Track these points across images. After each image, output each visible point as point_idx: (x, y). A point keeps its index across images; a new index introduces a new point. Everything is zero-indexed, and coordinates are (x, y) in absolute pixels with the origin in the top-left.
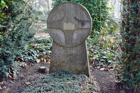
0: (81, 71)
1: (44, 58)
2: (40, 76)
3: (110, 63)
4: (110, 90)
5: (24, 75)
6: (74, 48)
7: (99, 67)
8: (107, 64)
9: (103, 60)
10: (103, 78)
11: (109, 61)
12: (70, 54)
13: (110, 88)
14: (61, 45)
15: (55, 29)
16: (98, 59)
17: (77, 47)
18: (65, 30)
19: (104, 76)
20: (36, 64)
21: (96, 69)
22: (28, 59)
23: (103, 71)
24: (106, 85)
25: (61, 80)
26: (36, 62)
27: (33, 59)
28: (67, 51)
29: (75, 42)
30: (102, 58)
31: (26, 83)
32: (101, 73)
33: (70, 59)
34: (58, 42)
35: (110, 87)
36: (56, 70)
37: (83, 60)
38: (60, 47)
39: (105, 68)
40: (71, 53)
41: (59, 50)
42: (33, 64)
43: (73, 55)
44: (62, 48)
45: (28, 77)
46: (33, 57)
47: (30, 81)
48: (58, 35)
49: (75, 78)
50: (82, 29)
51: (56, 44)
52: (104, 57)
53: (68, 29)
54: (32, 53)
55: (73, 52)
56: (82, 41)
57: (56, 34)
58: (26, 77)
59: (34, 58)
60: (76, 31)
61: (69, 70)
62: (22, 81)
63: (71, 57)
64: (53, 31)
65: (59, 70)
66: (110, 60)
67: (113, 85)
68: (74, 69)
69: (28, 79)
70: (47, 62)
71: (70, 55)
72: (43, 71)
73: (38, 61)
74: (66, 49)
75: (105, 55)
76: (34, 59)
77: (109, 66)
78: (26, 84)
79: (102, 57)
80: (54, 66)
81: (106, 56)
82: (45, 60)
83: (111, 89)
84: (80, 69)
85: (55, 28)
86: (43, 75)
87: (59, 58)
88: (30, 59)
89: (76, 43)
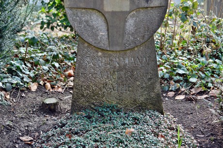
0: (144, 105)
1: (46, 80)
2: (47, 120)
3: (194, 84)
4: (214, 140)
5: (12, 121)
6: (129, 51)
7: (171, 94)
8: (187, 86)
9: (178, 77)
10: (190, 117)
11: (193, 80)
12: (120, 67)
13: (213, 138)
14: (99, 46)
15: (84, 10)
16: (167, 76)
17: (136, 49)
18: (108, 12)
19: (189, 113)
20: (30, 95)
21: (167, 99)
22: (12, 84)
23: (182, 101)
24: (202, 132)
25: (107, 125)
26: (29, 89)
27: (21, 84)
28: (112, 60)
29: (132, 38)
30: (175, 73)
31: (21, 138)
32: (180, 105)
33: (119, 78)
34: (90, 40)
35: (212, 135)
36: (87, 104)
37: (150, 79)
38: (97, 52)
39: (186, 94)
40: (122, 64)
41: (93, 58)
42: (23, 95)
43: (126, 69)
44: (100, 54)
45: (23, 125)
46: (22, 78)
47: (28, 133)
48: (91, 24)
49: (138, 120)
50: (147, 8)
51: (86, 45)
52: (181, 72)
53: (114, 10)
54: (18, 68)
55: (127, 62)
56: (146, 37)
57: (87, 22)
58: (17, 125)
59: (25, 80)
60: (132, 13)
61: (118, 103)
62: (11, 134)
63: (122, 73)
64: (79, 14)
65: (93, 104)
66: (193, 76)
67: (216, 130)
68: (128, 101)
69: (22, 129)
70: (53, 87)
71: (120, 69)
72: (51, 110)
73: (34, 87)
74: (110, 56)
75: (180, 67)
76: (25, 83)
77: (193, 91)
78: (21, 141)
79: (174, 70)
80: (83, 96)
81: (183, 70)
82: (48, 85)
83: (216, 139)
84: (142, 99)
85: (83, 8)
86: (54, 118)
87: (94, 76)
88: (17, 84)
89: (132, 41)
